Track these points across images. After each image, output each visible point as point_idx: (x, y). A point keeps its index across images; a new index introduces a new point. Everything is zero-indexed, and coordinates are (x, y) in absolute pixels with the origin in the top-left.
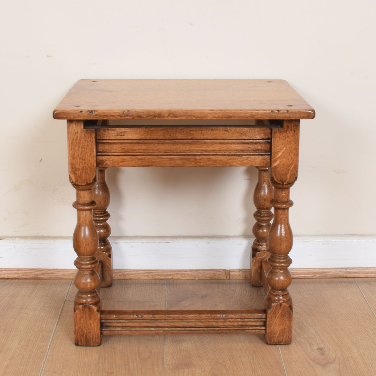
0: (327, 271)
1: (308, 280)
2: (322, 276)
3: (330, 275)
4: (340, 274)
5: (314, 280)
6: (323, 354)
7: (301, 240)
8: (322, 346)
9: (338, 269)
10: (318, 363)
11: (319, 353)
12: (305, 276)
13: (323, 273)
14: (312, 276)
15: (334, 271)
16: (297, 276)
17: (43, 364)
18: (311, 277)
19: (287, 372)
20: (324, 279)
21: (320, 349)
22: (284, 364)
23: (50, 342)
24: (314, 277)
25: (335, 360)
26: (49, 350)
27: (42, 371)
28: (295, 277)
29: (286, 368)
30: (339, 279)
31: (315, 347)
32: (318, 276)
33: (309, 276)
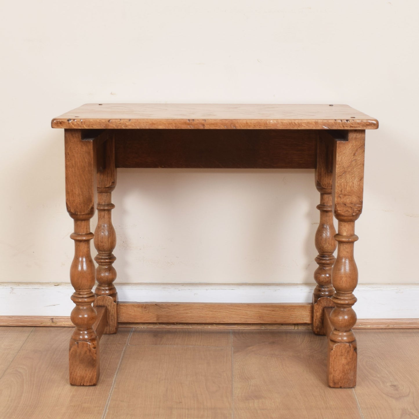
0: (401, 321)
1: (381, 330)
2: (396, 326)
3: (404, 326)
4: (415, 325)
5: (387, 330)
6: (397, 390)
7: (373, 288)
8: (395, 383)
9: (413, 320)
10: (391, 397)
11: (392, 389)
12: (378, 327)
13: (396, 323)
14: (386, 327)
15: (408, 322)
16: (369, 326)
17: (110, 395)
18: (384, 328)
19: (359, 404)
20: (398, 330)
21: (395, 386)
22: (356, 397)
23: (115, 378)
24: (387, 328)
25: (409, 394)
26: (114, 383)
27: (109, 400)
28: (367, 327)
29: (358, 400)
30: (414, 330)
31: (389, 384)
32: (391, 326)
33: (382, 327)
